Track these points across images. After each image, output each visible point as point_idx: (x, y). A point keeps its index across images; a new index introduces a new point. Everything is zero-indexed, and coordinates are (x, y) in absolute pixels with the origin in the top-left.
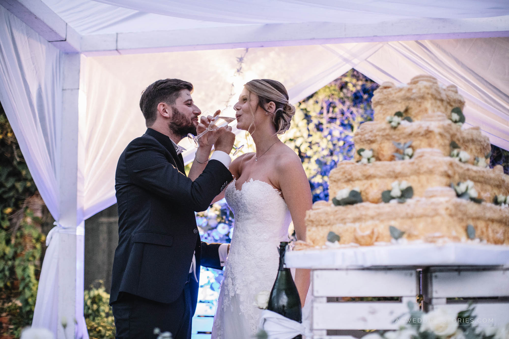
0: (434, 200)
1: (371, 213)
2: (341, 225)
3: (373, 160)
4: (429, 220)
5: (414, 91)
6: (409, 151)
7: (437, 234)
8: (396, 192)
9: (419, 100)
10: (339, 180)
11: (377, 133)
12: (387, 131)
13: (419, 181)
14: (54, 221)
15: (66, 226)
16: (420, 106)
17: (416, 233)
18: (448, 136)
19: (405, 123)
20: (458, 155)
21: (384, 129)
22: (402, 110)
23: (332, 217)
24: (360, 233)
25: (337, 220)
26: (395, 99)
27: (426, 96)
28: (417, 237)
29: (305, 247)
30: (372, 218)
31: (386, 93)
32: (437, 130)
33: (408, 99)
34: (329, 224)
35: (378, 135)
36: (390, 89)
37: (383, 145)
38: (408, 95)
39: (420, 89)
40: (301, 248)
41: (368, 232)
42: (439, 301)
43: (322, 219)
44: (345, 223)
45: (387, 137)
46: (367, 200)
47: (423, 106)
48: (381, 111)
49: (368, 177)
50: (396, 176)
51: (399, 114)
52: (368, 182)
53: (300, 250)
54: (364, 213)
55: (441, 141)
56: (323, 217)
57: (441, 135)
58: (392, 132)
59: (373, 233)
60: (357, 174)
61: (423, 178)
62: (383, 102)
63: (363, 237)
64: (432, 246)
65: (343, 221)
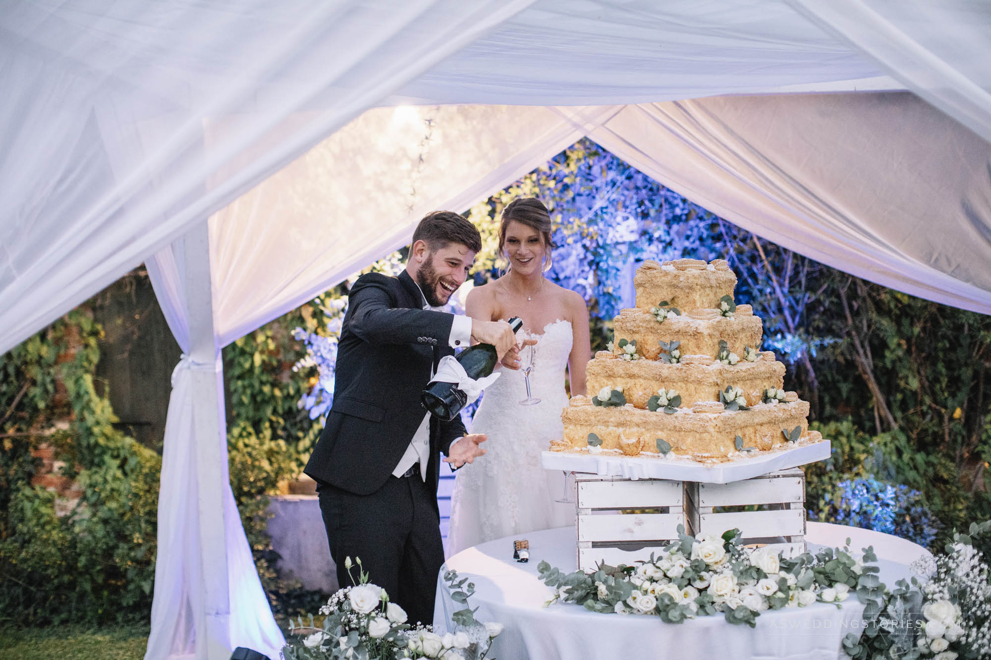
0: (702, 415)
1: (636, 419)
2: (603, 427)
3: (636, 356)
4: (698, 436)
5: (681, 279)
6: (676, 353)
7: (706, 455)
8: (663, 401)
9: (687, 291)
10: (599, 374)
11: (641, 324)
12: (652, 324)
13: (687, 390)
14: (182, 352)
15: (201, 362)
16: (687, 296)
17: (684, 447)
18: (717, 334)
19: (671, 315)
20: (727, 357)
21: (649, 321)
22: (668, 299)
23: (592, 418)
24: (625, 441)
25: (599, 421)
26: (660, 283)
27: (695, 286)
28: (685, 452)
29: (563, 448)
30: (638, 425)
31: (649, 276)
32: (706, 332)
33: (675, 286)
34: (590, 425)
35: (642, 326)
36: (655, 271)
37: (647, 337)
38: (675, 282)
39: (688, 278)
40: (559, 449)
41: (633, 440)
42: (706, 510)
43: (582, 419)
44: (608, 426)
45: (652, 331)
46: (631, 402)
47: (691, 298)
48: (644, 295)
49: (631, 376)
50: (662, 380)
51: (664, 304)
52: (631, 382)
53: (557, 451)
54: (628, 419)
55: (710, 342)
56: (583, 416)
57: (710, 335)
58: (657, 326)
59: (639, 442)
60: (620, 370)
61: (692, 387)
62: (647, 285)
63: (629, 445)
64: (701, 465)
65: (606, 423)
